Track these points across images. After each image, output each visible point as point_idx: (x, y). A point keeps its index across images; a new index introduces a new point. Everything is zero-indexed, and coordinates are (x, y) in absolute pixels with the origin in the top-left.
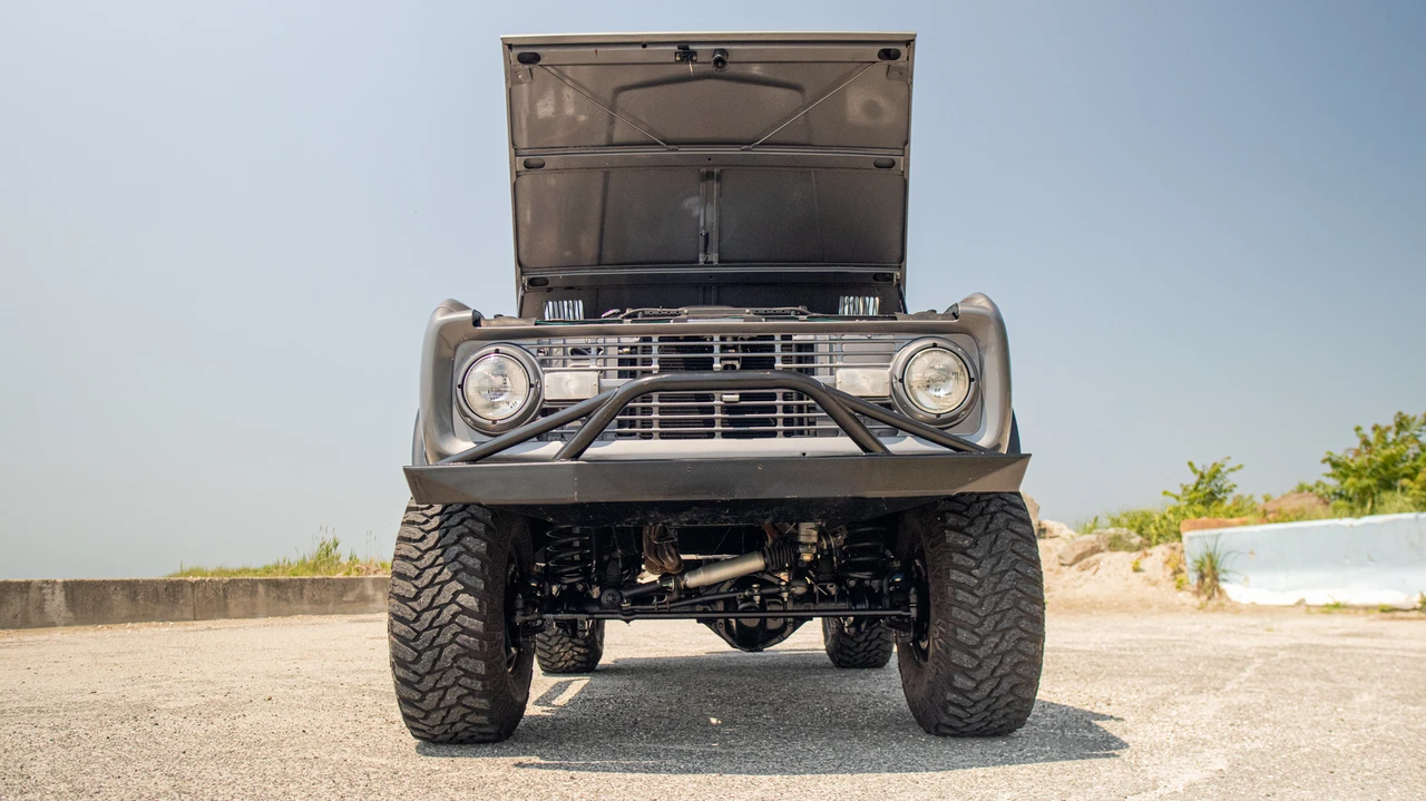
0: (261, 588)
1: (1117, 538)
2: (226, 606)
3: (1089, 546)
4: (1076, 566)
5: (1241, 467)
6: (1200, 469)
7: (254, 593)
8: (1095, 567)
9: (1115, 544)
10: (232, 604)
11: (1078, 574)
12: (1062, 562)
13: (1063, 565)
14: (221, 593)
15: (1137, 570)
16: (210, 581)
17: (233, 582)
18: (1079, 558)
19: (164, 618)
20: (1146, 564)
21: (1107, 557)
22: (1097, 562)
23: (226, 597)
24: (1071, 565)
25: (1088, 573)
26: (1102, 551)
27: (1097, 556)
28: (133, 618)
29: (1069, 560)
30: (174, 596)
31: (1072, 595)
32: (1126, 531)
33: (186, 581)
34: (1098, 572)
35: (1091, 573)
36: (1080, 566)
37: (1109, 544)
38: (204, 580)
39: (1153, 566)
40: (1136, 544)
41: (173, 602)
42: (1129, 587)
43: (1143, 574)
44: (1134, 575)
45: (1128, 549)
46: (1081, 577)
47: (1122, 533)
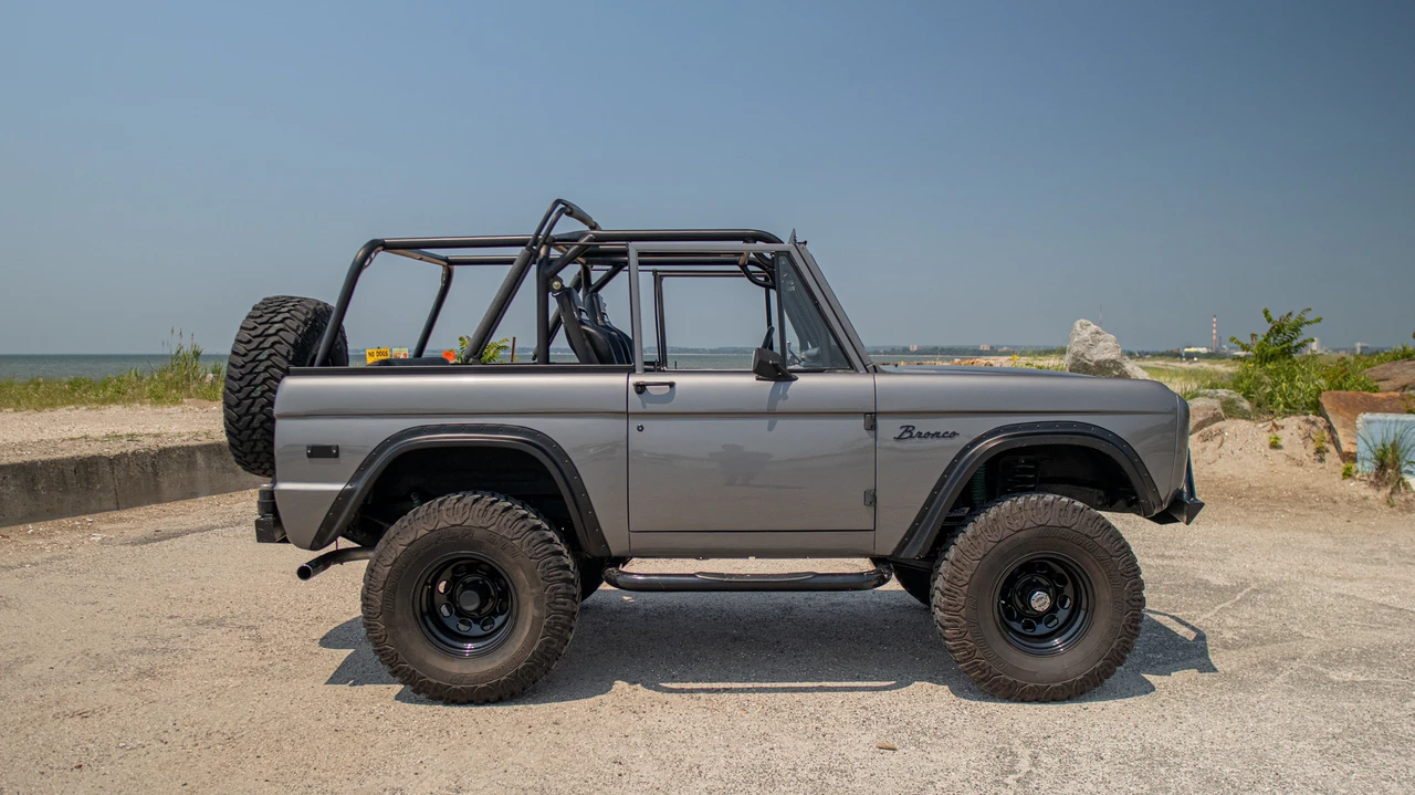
0: (200, 458)
1: (1232, 402)
2: (157, 486)
3: (1211, 413)
4: (1196, 435)
5: (1319, 320)
6: (1276, 318)
7: (192, 465)
8: (1219, 438)
9: (1230, 410)
10: (165, 482)
11: (1200, 444)
14: (150, 469)
15: (1275, 446)
16: (134, 453)
17: (165, 452)
19: (77, 511)
20: (1284, 437)
21: (1234, 427)
22: (1221, 432)
23: (156, 474)
25: (1212, 445)
26: (1223, 419)
27: (1219, 425)
28: (33, 517)
30: (87, 479)
31: (1214, 473)
32: (1236, 395)
33: (101, 457)
34: (1224, 445)
35: (1217, 445)
36: (1201, 435)
37: (1225, 410)
38: (126, 454)
39: (1290, 441)
40: (1250, 410)
41: (88, 489)
42: (1273, 468)
43: (1282, 451)
44: (1274, 452)
45: (1245, 416)
46: (1204, 449)
47: (1232, 397)
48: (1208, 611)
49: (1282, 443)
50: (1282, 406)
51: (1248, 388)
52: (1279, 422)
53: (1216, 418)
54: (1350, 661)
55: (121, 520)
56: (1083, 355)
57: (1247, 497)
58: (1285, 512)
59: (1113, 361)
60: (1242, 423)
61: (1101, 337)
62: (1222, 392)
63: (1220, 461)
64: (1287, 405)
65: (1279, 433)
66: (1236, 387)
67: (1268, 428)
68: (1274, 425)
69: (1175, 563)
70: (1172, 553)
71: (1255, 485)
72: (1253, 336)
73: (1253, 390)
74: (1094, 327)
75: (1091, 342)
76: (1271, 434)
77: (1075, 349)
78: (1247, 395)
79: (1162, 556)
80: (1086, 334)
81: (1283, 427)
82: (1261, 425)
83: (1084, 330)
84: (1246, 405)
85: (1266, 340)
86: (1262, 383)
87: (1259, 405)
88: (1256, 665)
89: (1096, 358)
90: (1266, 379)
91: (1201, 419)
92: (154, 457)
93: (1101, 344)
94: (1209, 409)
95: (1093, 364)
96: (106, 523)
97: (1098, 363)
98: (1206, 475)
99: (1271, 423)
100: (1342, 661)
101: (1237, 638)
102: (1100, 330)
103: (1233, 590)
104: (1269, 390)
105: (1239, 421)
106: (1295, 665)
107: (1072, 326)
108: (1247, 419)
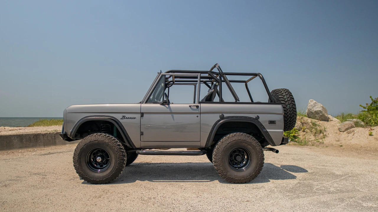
2: (55, 142)
3: (350, 125)
4: (346, 132)
8: (353, 133)
9: (357, 125)
10: (57, 141)
11: (347, 135)
12: (340, 130)
13: (341, 131)
14: (53, 137)
15: (371, 135)
16: (49, 133)
18: (347, 129)
19: (33, 146)
21: (357, 129)
22: (353, 131)
23: (55, 139)
24: (344, 132)
25: (351, 135)
26: (354, 127)
27: (353, 129)
28: (21, 148)
29: (343, 130)
30: (36, 139)
31: (350, 143)
32: (359, 120)
33: (40, 134)
34: (355, 135)
35: (352, 135)
36: (347, 132)
37: (355, 125)
38: (47, 133)
39: (376, 133)
40: (364, 125)
41: (36, 142)
42: (370, 142)
43: (373, 137)
44: (370, 137)
45: (362, 126)
46: (348, 136)
47: (357, 121)
48: (329, 182)
49: (372, 134)
50: (373, 123)
51: (363, 118)
52: (373, 128)
53: (352, 127)
54: (373, 200)
55: (44, 150)
56: (311, 109)
57: (360, 150)
58: (371, 154)
59: (320, 111)
60: (361, 129)
61: (317, 104)
62: (355, 120)
63: (353, 140)
64: (375, 123)
65: (372, 131)
66: (359, 118)
67: (369, 130)
68: (371, 129)
69: (327, 168)
70: (327, 165)
71: (363, 146)
72: (367, 104)
73: (365, 119)
74: (314, 101)
75: (313, 106)
76: (370, 132)
77: (308, 108)
78: (363, 121)
79: (324, 166)
80: (312, 103)
81: (374, 129)
82: (366, 129)
83: (312, 102)
84: (362, 123)
85: (371, 105)
86: (368, 117)
87: (367, 123)
88: (336, 199)
89: (315, 110)
90: (369, 116)
91: (347, 127)
92: (55, 134)
93: (317, 106)
94: (349, 124)
95: (314, 112)
96: (40, 150)
97: (315, 112)
98: (348, 143)
99: (370, 129)
100: (370, 200)
101: (334, 190)
102: (316, 102)
103: (342, 176)
104: (370, 119)
105: (360, 128)
106: (351, 200)
107: (308, 102)
108: (362, 127)
